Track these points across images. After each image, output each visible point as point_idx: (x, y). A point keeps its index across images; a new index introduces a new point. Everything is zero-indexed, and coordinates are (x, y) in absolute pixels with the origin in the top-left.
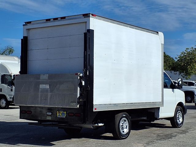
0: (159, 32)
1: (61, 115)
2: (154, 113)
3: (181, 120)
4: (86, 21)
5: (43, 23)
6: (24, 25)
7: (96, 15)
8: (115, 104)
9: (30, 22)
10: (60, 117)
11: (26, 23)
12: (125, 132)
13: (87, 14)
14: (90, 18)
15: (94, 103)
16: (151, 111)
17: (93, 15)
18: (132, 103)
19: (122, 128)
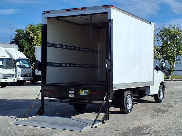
0: (152, 23)
1: (83, 93)
2: (145, 91)
3: (162, 96)
4: (107, 12)
5: (63, 12)
6: (43, 14)
7: (114, 7)
8: (126, 84)
9: (49, 12)
10: (83, 95)
11: (45, 12)
12: (129, 107)
13: (108, 6)
14: (111, 9)
15: (114, 83)
16: (142, 89)
17: (112, 6)
18: (136, 83)
19: (128, 104)
